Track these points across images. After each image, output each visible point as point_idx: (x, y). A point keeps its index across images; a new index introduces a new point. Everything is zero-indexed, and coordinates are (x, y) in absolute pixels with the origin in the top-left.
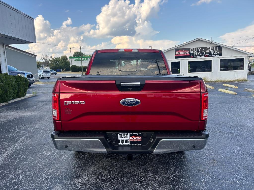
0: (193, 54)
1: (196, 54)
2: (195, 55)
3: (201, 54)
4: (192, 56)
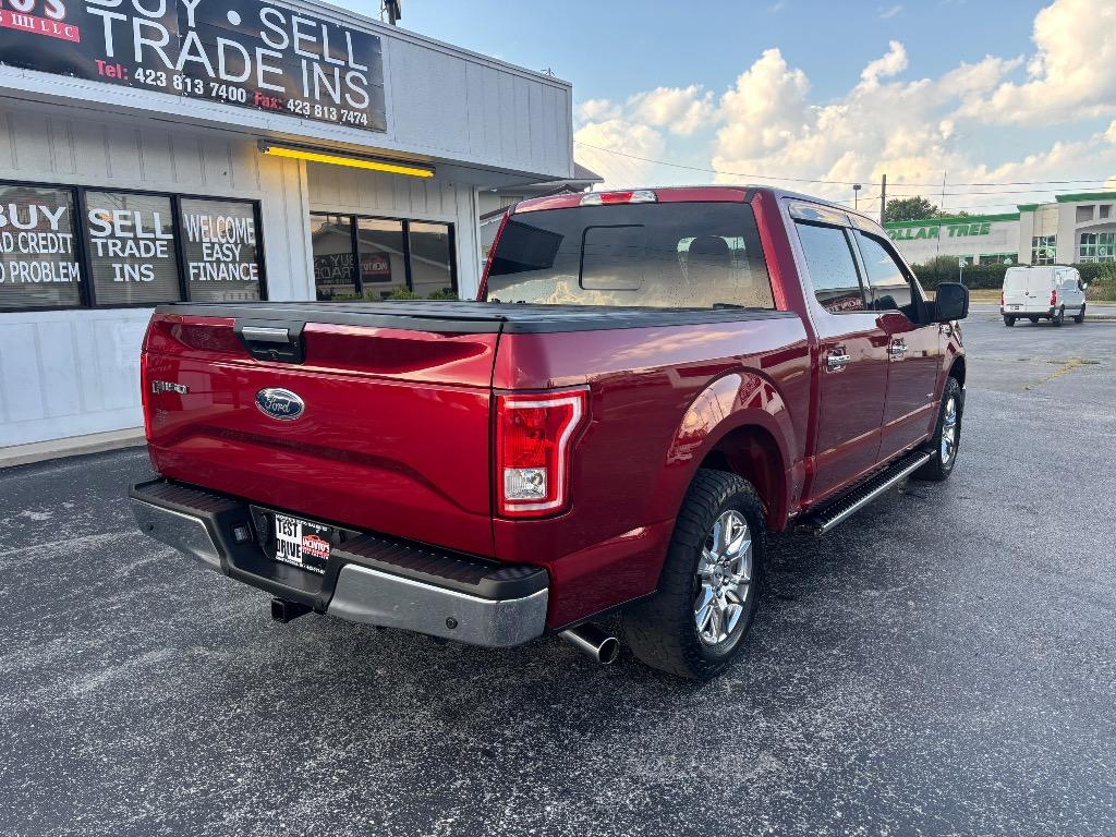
0: (123, 32)
1: (156, 45)
2: (151, 59)
3: (216, 69)
4: (110, 61)
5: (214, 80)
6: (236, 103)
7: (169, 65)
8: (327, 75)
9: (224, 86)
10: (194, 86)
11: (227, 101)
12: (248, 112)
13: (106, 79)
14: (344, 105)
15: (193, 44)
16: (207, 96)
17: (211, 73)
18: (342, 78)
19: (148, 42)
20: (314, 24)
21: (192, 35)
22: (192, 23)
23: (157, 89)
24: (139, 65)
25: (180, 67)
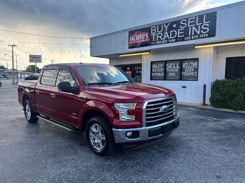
5: (169, 39)
6: (173, 42)
7: (162, 39)
8: (196, 28)
9: (171, 40)
10: (166, 41)
11: (172, 42)
12: (176, 43)
13: (153, 45)
14: (201, 33)
15: (166, 34)
16: (168, 42)
17: (169, 38)
18: (201, 27)
19: (159, 37)
20: (194, 18)
21: (166, 33)
22: (166, 31)
23: (160, 44)
24: (157, 41)
25: (164, 39)
